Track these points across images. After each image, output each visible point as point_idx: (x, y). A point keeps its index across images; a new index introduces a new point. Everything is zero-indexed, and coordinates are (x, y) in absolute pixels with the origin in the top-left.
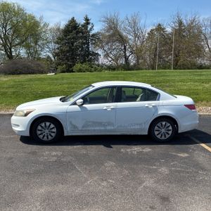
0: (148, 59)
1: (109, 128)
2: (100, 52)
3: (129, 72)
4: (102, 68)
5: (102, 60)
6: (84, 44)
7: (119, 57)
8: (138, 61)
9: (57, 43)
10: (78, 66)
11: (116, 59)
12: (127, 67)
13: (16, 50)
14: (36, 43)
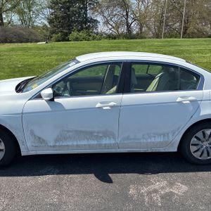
0: (153, 26)
1: (105, 141)
2: (99, 18)
3: (132, 40)
4: (101, 36)
5: (102, 28)
6: (82, 8)
7: (120, 24)
8: (141, 29)
9: (51, 7)
10: (74, 34)
11: (117, 27)
12: (129, 35)
13: (7, 16)
14: (29, 8)
